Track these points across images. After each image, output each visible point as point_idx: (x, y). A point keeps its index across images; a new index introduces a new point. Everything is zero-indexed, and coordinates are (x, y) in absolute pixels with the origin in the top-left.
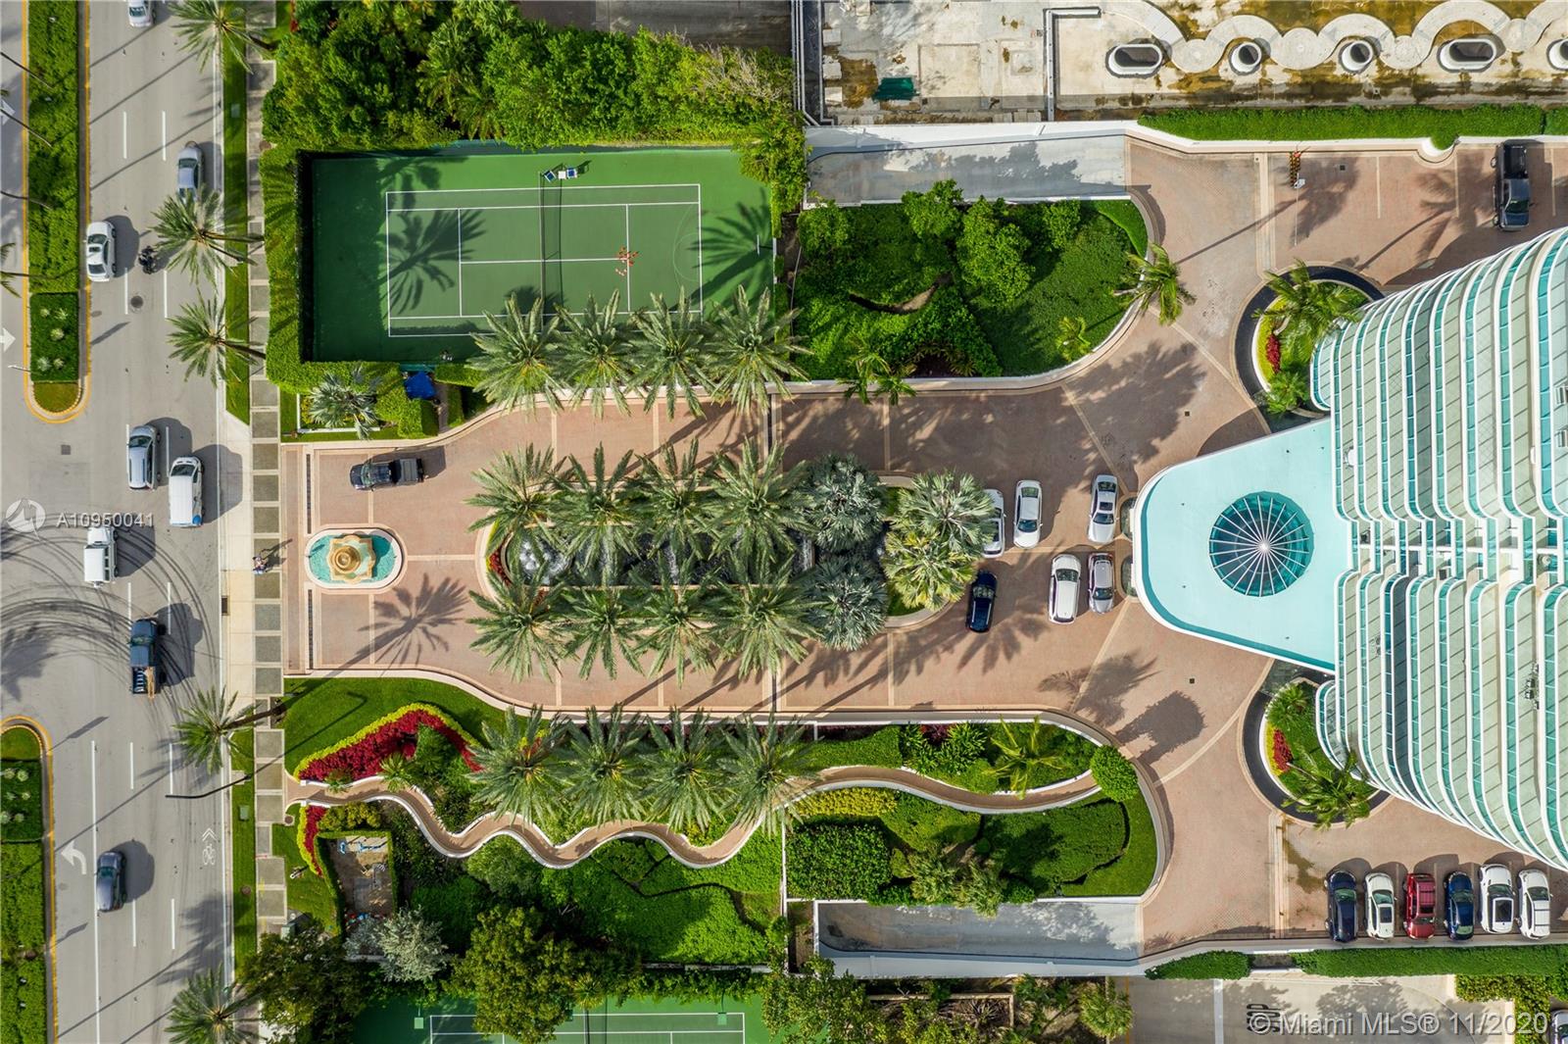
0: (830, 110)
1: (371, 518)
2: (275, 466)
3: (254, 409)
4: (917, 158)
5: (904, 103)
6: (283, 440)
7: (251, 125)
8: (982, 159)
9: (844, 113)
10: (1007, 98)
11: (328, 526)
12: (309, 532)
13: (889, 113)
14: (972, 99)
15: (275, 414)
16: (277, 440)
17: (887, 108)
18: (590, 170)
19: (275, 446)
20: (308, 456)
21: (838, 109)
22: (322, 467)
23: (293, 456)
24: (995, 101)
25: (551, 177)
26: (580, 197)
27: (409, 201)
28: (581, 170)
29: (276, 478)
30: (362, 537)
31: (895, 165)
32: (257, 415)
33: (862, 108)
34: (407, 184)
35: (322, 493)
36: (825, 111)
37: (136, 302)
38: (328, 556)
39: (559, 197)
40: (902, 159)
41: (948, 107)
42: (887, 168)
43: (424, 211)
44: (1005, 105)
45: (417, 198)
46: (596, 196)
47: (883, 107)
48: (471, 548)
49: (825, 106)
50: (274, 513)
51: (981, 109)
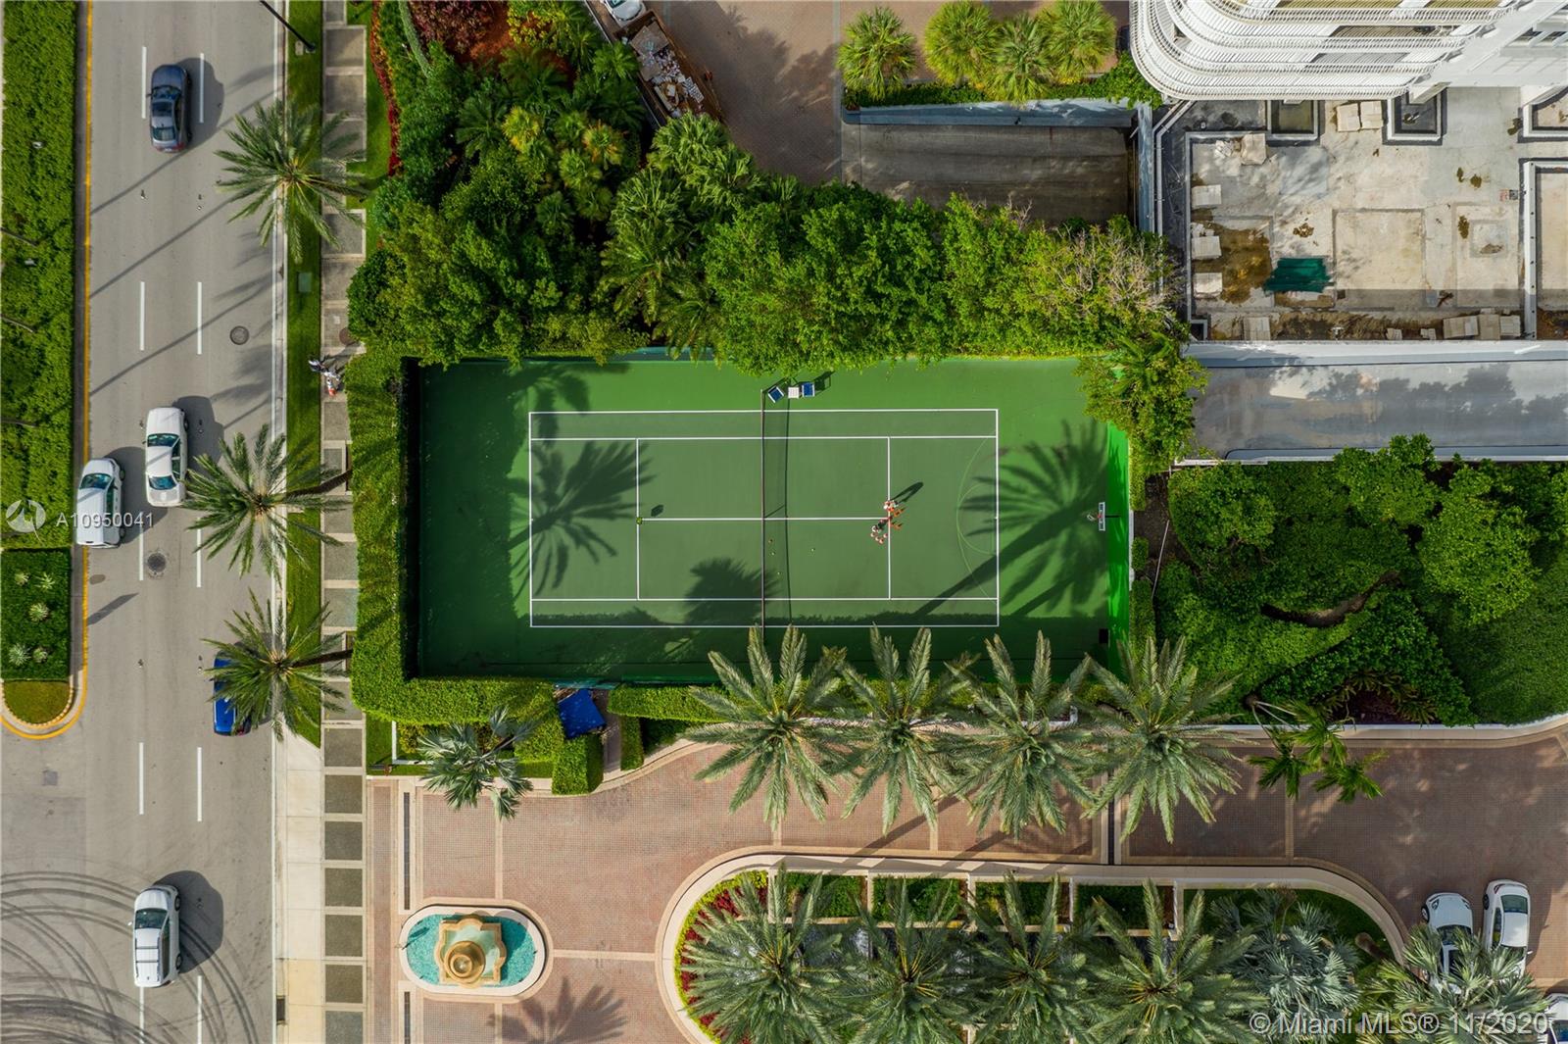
0: (1200, 305)
1: (499, 890)
2: (357, 808)
3: (328, 724)
4: (1320, 380)
5: (1311, 297)
6: (368, 773)
7: (328, 305)
8: (1424, 386)
9: (1221, 310)
10: (1465, 292)
11: (435, 900)
12: (407, 907)
13: (1287, 310)
14: (1412, 294)
15: (358, 731)
16: (359, 771)
17: (1285, 303)
18: (833, 386)
19: (358, 780)
20: (407, 796)
21: (1212, 304)
22: (426, 812)
23: (384, 794)
24: (1447, 296)
25: (776, 396)
26: (821, 424)
27: (548, 427)
28: (820, 386)
29: (359, 826)
30: (486, 920)
31: (1286, 388)
32: (331, 733)
33: (1247, 303)
34: (545, 401)
35: (428, 850)
36: (1194, 306)
37: (156, 563)
38: (434, 948)
39: (785, 424)
40: (1298, 379)
41: (1376, 304)
42: (1275, 392)
43: (570, 443)
44: (1462, 302)
45: (561, 423)
46: (842, 423)
47: (1278, 302)
48: (648, 943)
49: (1194, 299)
50: (355, 877)
51: (1425, 308)
